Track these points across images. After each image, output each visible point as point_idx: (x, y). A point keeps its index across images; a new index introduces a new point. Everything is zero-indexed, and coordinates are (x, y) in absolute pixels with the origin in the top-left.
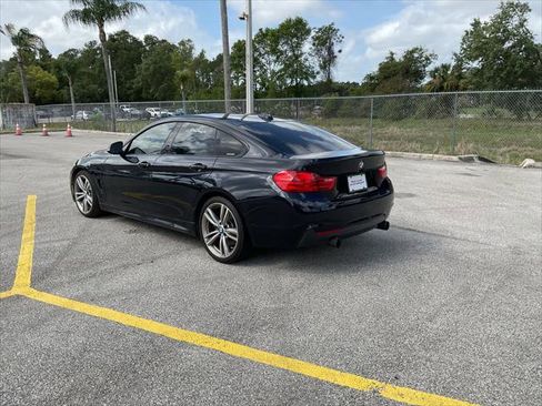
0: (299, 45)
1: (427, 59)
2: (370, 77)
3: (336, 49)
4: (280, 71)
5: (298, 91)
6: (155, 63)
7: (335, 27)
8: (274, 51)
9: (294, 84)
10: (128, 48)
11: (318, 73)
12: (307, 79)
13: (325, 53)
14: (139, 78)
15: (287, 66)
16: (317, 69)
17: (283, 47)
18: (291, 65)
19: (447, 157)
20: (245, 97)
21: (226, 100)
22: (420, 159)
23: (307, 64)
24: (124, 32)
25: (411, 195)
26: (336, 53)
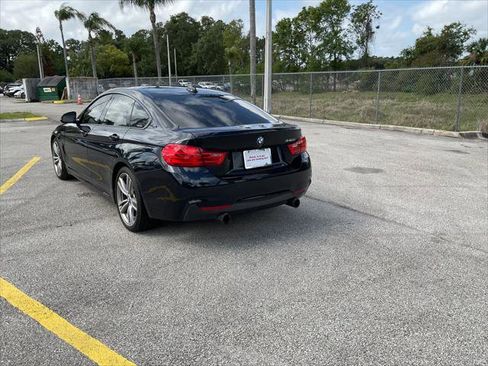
0: (338, 22)
1: (465, 34)
2: (407, 52)
3: (373, 25)
4: (319, 47)
5: (336, 65)
6: (209, 41)
7: (373, 4)
8: (315, 28)
9: (333, 59)
10: (187, 28)
11: (355, 48)
12: (345, 54)
13: (363, 29)
14: (195, 55)
15: (326, 43)
16: (355, 44)
17: (323, 25)
18: (330, 41)
19: (447, 133)
20: (263, 72)
21: (251, 74)
22: (421, 134)
23: (346, 40)
24: (183, 14)
25: (377, 171)
26: (374, 29)
